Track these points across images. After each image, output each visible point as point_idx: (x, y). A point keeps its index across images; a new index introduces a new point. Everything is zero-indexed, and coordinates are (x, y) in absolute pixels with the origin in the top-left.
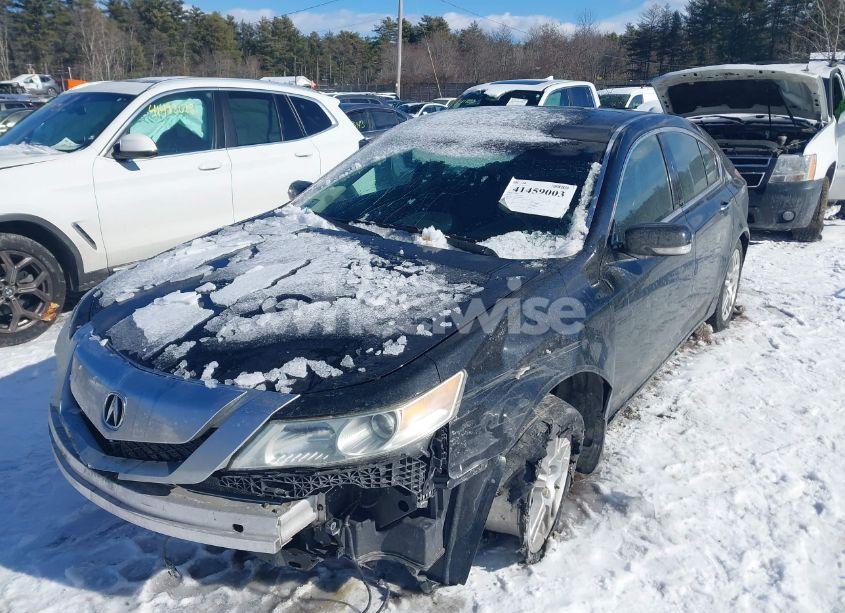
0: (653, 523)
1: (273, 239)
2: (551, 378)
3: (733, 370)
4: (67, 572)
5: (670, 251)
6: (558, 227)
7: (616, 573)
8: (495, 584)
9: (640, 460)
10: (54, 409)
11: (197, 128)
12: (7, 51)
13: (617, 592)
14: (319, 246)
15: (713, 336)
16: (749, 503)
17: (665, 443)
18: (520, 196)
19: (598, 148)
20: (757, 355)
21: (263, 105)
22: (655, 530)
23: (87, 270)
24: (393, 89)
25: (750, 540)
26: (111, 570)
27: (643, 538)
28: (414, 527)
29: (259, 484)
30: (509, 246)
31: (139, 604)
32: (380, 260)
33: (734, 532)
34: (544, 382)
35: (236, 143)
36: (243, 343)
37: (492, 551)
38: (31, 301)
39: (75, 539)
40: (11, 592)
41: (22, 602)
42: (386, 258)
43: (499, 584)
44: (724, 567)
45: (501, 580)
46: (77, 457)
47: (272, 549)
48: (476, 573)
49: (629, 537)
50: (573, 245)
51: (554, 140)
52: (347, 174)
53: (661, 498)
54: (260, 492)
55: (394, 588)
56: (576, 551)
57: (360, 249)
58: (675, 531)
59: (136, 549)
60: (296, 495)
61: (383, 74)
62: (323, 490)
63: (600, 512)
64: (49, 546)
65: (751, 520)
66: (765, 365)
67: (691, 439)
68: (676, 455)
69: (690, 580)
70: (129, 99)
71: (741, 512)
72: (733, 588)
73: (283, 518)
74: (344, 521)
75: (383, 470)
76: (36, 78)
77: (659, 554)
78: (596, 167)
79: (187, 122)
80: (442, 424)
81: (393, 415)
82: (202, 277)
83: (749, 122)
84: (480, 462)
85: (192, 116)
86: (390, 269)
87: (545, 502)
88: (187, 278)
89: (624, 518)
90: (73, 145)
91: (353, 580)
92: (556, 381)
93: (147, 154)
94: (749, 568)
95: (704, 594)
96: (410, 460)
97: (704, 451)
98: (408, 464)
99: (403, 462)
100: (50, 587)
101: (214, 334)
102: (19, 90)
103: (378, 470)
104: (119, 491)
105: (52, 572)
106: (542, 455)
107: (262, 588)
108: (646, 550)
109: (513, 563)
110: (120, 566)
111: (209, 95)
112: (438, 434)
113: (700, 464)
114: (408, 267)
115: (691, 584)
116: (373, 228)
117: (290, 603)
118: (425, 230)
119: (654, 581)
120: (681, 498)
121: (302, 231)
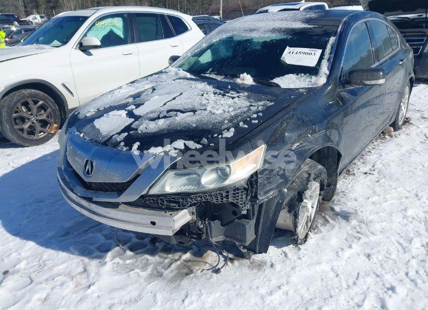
0: (363, 225)
1: (162, 83)
2: (310, 149)
3: (404, 150)
4: (71, 248)
5: (373, 82)
6: (313, 71)
7: (344, 249)
8: (281, 254)
9: (355, 195)
10: (60, 169)
11: (120, 33)
12: (23, 4)
13: (345, 258)
14: (186, 85)
15: (393, 133)
16: (414, 215)
17: (369, 186)
18: (291, 56)
19: (334, 29)
20: (418, 143)
21: (153, 20)
22: (364, 229)
23: (70, 107)
24: (219, 14)
25: (416, 233)
26: (92, 247)
27: (358, 232)
28: (240, 224)
29: (163, 201)
30: (287, 82)
31: (106, 263)
32: (218, 91)
33: (407, 229)
34: (306, 151)
35: (140, 41)
36: (152, 133)
37: (280, 239)
38: (44, 123)
39: (73, 233)
40: (45, 257)
41: (50, 262)
42: (221, 90)
43: (283, 254)
44: (402, 247)
45: (284, 253)
46: (72, 191)
47: (171, 234)
48: (272, 249)
49: (351, 232)
50: (321, 80)
51: (309, 26)
52: (199, 50)
53: (367, 213)
54: (164, 205)
55: (231, 256)
56: (323, 239)
57: (208, 86)
58: (375, 229)
59: (102, 238)
60: (181, 207)
61: (213, 7)
62: (194, 204)
63: (335, 220)
64: (61, 237)
65: (416, 223)
66: (422, 147)
67: (383, 184)
68: (374, 192)
69: (384, 252)
70: (85, 18)
71: (410, 219)
72: (407, 256)
73: (175, 218)
74: (205, 221)
75: (224, 194)
76: (38, 16)
77: (367, 240)
78: (332, 40)
79: (115, 30)
80: (254, 171)
81: (229, 166)
82: (128, 103)
83: (413, 19)
84: (274, 191)
85: (117, 26)
86: (224, 95)
87: (306, 214)
88: (120, 104)
89: (348, 223)
90: (60, 44)
91: (209, 252)
92: (313, 150)
93: (96, 47)
94: (415, 247)
95: (391, 259)
96: (238, 189)
97: (390, 190)
98: (237, 191)
99: (234, 190)
100: (63, 255)
101: (136, 130)
102: (30, 23)
103: (222, 194)
104: (93, 207)
105: (64, 248)
106: (306, 189)
107: (165, 255)
108: (360, 238)
109: (290, 245)
110: (95, 246)
111: (125, 15)
112: (252, 176)
113: (388, 197)
114: (233, 94)
115: (384, 255)
116: (213, 76)
117: (179, 262)
118: (241, 75)
119: (365, 253)
120: (378, 213)
121: (177, 79)
